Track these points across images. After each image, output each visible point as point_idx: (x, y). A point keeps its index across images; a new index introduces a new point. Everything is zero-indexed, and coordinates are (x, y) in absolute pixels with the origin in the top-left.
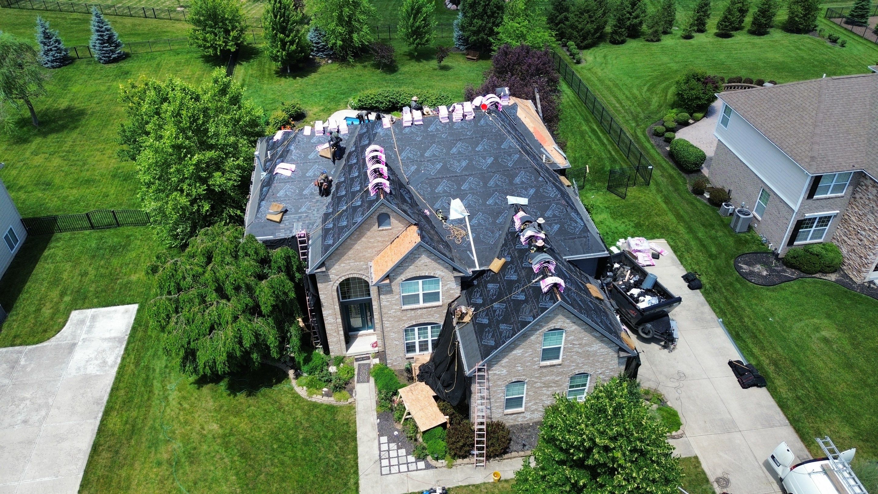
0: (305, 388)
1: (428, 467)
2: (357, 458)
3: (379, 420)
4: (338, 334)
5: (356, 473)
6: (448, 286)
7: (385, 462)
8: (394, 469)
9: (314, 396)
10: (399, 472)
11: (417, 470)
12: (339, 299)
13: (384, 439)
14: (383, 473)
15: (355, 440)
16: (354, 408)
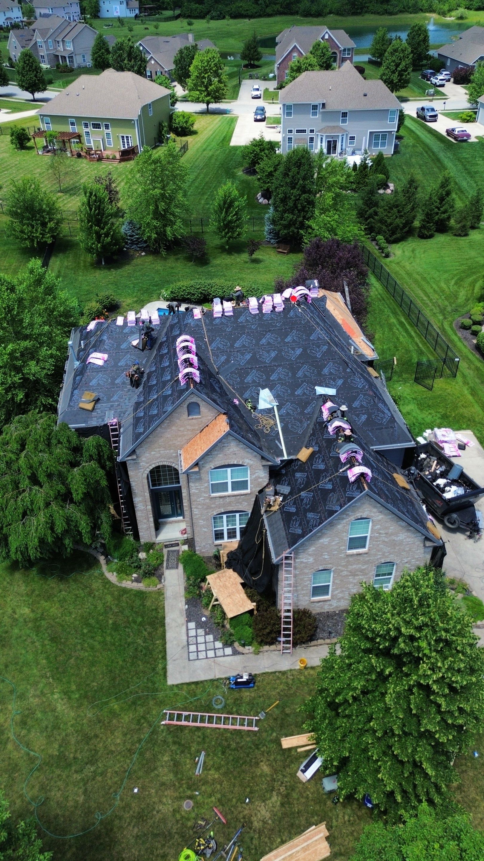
0: (115, 573)
1: (235, 653)
2: (165, 644)
3: (187, 606)
4: (148, 521)
5: (164, 658)
6: (257, 474)
7: (193, 648)
8: (202, 655)
9: (124, 582)
10: (207, 658)
11: (224, 656)
12: (149, 487)
13: (192, 625)
14: (191, 658)
15: (163, 625)
16: (163, 594)
